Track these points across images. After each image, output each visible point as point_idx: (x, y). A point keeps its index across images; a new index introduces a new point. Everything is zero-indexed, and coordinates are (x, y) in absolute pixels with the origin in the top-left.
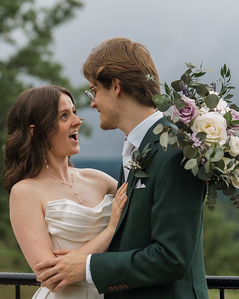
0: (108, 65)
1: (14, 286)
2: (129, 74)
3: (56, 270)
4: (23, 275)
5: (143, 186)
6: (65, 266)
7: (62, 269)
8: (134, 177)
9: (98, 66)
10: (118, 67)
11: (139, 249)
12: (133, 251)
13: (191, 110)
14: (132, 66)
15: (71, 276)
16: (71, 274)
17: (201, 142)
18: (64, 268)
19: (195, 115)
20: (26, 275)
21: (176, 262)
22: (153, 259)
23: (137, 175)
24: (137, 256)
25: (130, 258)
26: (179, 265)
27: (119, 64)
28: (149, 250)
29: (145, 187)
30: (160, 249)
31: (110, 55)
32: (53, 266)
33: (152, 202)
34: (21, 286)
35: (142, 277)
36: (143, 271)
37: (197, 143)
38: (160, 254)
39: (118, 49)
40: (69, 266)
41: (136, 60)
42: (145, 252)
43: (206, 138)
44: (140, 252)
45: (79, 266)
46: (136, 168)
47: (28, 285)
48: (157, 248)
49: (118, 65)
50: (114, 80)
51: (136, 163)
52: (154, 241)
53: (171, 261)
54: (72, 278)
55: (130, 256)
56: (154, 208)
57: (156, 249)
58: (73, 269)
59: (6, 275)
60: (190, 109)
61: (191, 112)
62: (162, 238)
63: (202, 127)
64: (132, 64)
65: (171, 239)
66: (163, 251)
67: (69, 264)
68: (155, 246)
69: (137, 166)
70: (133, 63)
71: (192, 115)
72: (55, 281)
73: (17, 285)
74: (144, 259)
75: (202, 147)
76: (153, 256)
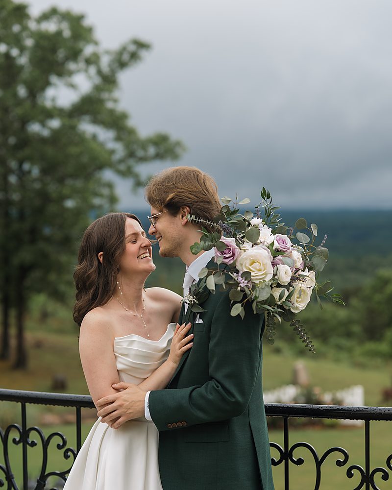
0: (179, 192)
1: (75, 408)
2: (200, 204)
3: (115, 407)
4: (84, 397)
5: (201, 321)
6: (124, 403)
7: (120, 406)
8: (191, 311)
9: (167, 193)
10: (190, 196)
11: (197, 386)
12: (191, 388)
13: (232, 251)
14: (204, 196)
15: (130, 413)
16: (130, 411)
17: (247, 282)
18: (123, 405)
19: (236, 255)
20: (87, 397)
21: (233, 400)
22: (210, 397)
23: (195, 310)
24: (194, 393)
25: (188, 396)
26: (237, 403)
27: (191, 192)
28: (206, 388)
29: (202, 322)
30: (218, 387)
31: (181, 183)
32: (113, 402)
33: (209, 338)
34: (82, 408)
35: (200, 414)
36: (201, 409)
37: (243, 283)
38: (218, 392)
39: (189, 178)
40: (127, 403)
41: (207, 190)
42: (202, 389)
43: (251, 276)
44: (198, 389)
45: (138, 403)
46: (192, 302)
47: (90, 407)
48: (215, 386)
49: (190, 194)
50: (183, 208)
51: (193, 297)
52: (212, 378)
53: (229, 398)
54: (131, 415)
55: (188, 394)
56: (212, 344)
57: (213, 387)
58: (132, 406)
59: (67, 396)
60: (231, 249)
61: (231, 253)
62: (219, 376)
63: (247, 265)
64: (204, 195)
65: (228, 376)
66: (220, 388)
67: (128, 401)
68: (212, 383)
69: (194, 301)
70: (204, 193)
71: (233, 255)
72: (114, 418)
73: (78, 407)
74: (202, 397)
75: (249, 285)
76: (211, 394)
